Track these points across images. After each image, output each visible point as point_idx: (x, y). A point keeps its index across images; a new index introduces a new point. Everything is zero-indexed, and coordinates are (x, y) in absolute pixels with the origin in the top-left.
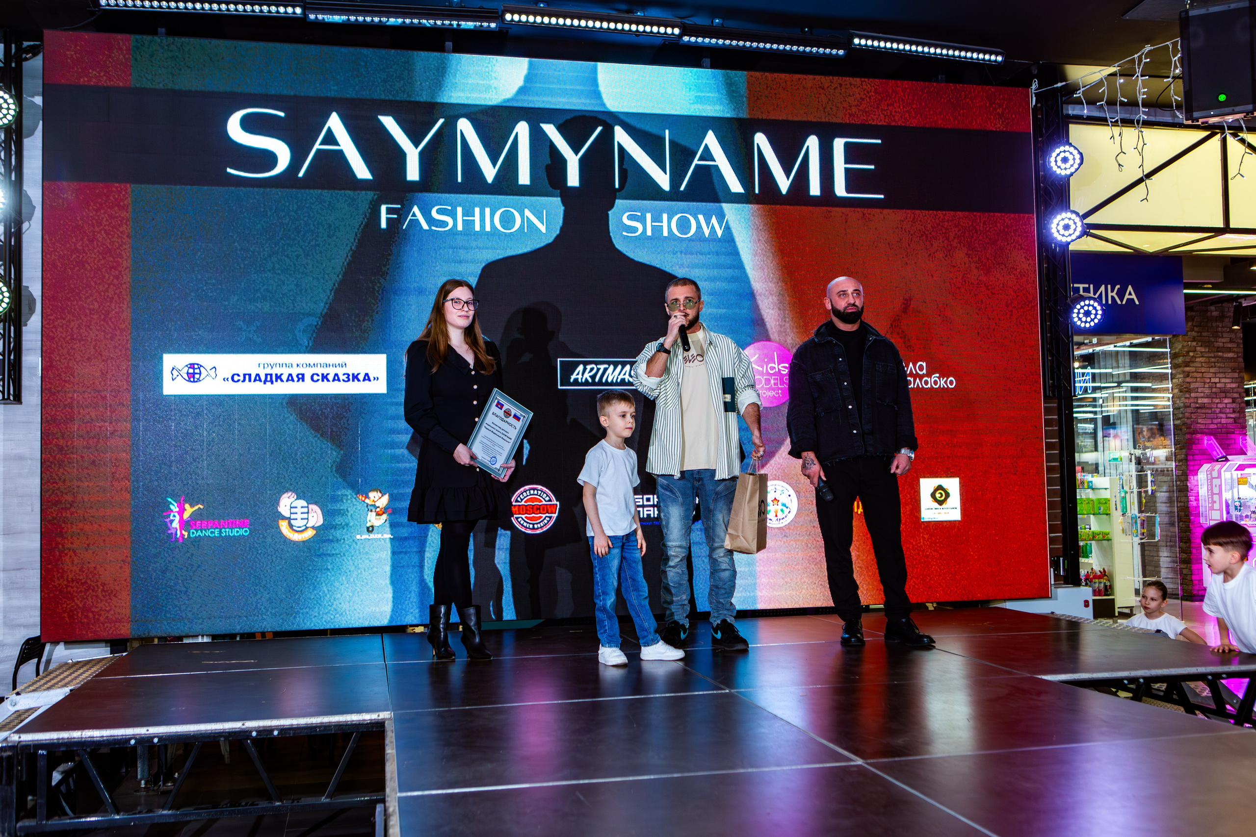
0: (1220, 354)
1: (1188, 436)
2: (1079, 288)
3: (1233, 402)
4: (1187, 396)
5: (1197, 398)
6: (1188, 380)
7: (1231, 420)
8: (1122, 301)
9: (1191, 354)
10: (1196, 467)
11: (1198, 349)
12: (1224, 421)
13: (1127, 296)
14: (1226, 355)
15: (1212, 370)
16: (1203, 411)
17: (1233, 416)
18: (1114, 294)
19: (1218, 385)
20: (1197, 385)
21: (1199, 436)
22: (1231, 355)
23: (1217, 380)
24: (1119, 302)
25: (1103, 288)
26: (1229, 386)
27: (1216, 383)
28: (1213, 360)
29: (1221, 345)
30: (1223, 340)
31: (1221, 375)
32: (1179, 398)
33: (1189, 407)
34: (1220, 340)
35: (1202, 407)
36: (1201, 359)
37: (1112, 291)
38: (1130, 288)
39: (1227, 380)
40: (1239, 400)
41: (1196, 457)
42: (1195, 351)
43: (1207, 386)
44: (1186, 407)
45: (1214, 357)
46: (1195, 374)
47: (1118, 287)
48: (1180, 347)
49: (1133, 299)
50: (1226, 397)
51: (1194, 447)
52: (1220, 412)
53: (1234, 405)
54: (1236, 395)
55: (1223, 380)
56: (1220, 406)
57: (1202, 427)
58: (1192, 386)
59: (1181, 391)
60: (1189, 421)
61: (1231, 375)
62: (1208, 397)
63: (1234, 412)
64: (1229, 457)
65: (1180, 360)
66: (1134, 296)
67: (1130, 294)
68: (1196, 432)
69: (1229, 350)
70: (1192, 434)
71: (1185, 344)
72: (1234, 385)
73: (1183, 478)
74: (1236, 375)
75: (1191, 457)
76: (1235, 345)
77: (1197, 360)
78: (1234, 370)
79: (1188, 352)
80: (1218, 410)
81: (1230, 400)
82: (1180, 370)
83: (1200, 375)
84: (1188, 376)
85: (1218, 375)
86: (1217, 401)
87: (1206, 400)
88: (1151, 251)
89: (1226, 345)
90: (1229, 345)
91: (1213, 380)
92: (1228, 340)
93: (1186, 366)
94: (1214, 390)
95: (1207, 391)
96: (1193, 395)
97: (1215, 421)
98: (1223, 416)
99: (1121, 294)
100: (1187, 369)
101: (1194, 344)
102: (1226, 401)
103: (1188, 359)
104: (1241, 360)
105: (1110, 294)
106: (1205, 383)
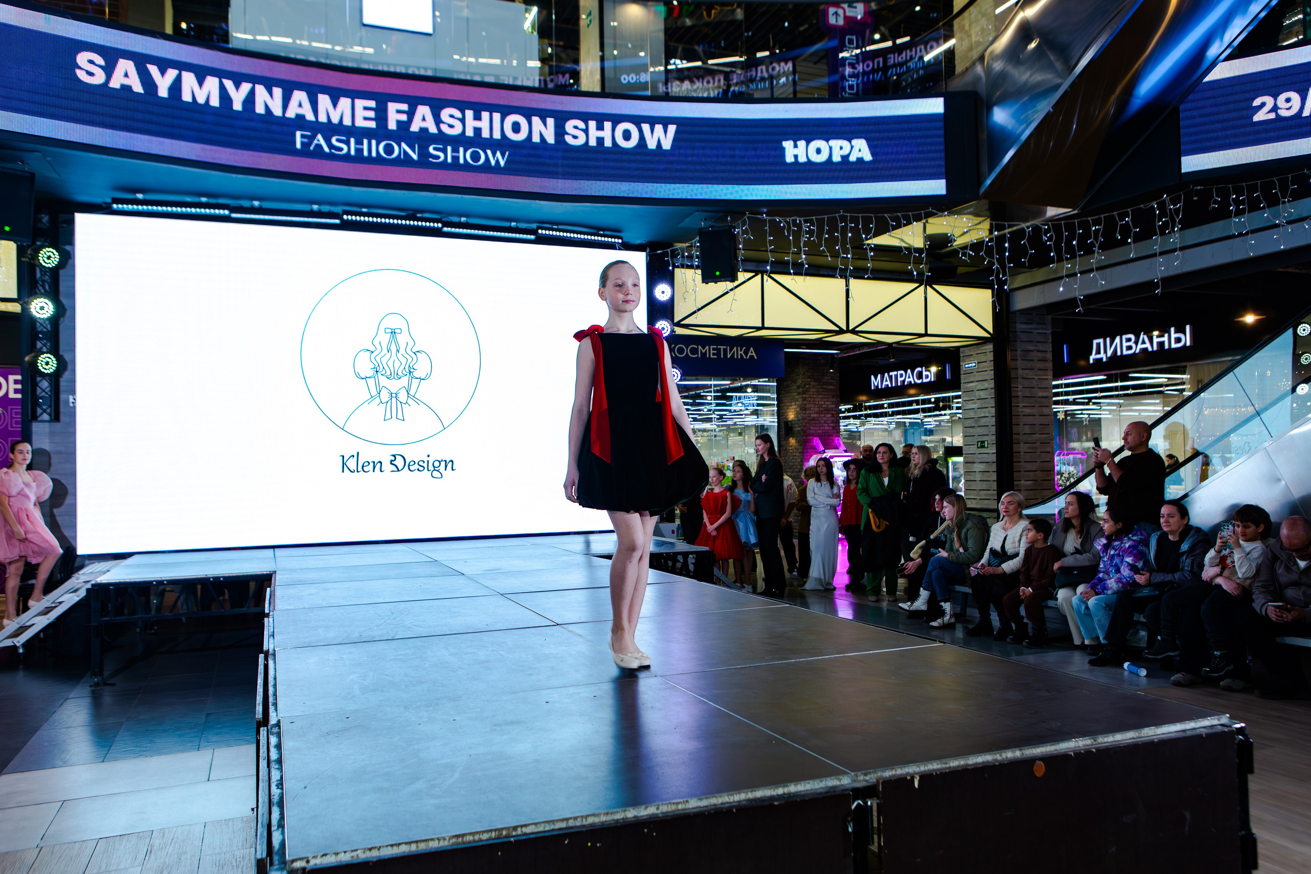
0: (825, 386)
1: (804, 437)
2: (720, 348)
3: (833, 416)
4: (804, 412)
5: (810, 414)
6: (805, 402)
7: (831, 428)
8: (746, 357)
9: (807, 386)
10: (809, 457)
11: (811, 383)
12: (826, 428)
13: (750, 354)
14: (828, 387)
15: (820, 396)
16: (814, 422)
17: (832, 425)
18: (742, 352)
19: (823, 406)
20: (810, 406)
21: (811, 437)
22: (832, 387)
23: (823, 403)
24: (745, 357)
25: (735, 349)
26: (830, 406)
27: (822, 405)
28: (821, 390)
29: (825, 381)
30: (827, 378)
31: (825, 400)
32: (800, 413)
33: (805, 419)
34: (825, 378)
35: (813, 419)
36: (814, 390)
37: (741, 351)
38: (752, 349)
39: (829, 403)
40: (836, 415)
41: (809, 451)
42: (809, 384)
43: (816, 406)
44: (803, 419)
45: (822, 388)
46: (810, 399)
47: (744, 348)
48: (800, 382)
49: (753, 356)
50: (828, 413)
51: (808, 444)
52: (825, 423)
53: (833, 419)
54: (834, 412)
55: (826, 403)
56: (824, 419)
57: (813, 432)
58: (807, 406)
59: (801, 409)
60: (805, 428)
61: (832, 399)
62: (817, 413)
63: (832, 423)
64: (826, 451)
65: (801, 390)
66: (754, 354)
67: (752, 352)
68: (809, 435)
69: (831, 384)
70: (807, 436)
71: (804, 380)
72: (833, 406)
73: (801, 463)
74: (835, 400)
75: (806, 451)
76: (834, 381)
77: (811, 390)
78: (833, 397)
79: (805, 385)
80: (823, 422)
81: (831, 416)
82: (800, 396)
83: (813, 399)
84: (805, 400)
85: (824, 400)
86: (823, 416)
87: (815, 415)
88: (733, 335)
89: (829, 381)
90: (832, 381)
91: (820, 403)
92: (830, 378)
93: (805, 394)
94: (821, 409)
95: (816, 410)
96: (807, 412)
97: (821, 428)
98: (827, 425)
99: (746, 353)
100: (804, 396)
101: (809, 380)
102: (828, 416)
103: (805, 390)
104: (838, 390)
105: (739, 352)
106: (815, 404)
